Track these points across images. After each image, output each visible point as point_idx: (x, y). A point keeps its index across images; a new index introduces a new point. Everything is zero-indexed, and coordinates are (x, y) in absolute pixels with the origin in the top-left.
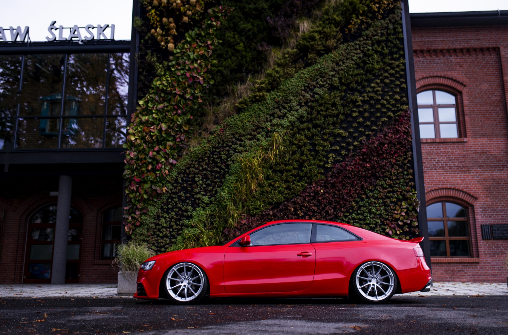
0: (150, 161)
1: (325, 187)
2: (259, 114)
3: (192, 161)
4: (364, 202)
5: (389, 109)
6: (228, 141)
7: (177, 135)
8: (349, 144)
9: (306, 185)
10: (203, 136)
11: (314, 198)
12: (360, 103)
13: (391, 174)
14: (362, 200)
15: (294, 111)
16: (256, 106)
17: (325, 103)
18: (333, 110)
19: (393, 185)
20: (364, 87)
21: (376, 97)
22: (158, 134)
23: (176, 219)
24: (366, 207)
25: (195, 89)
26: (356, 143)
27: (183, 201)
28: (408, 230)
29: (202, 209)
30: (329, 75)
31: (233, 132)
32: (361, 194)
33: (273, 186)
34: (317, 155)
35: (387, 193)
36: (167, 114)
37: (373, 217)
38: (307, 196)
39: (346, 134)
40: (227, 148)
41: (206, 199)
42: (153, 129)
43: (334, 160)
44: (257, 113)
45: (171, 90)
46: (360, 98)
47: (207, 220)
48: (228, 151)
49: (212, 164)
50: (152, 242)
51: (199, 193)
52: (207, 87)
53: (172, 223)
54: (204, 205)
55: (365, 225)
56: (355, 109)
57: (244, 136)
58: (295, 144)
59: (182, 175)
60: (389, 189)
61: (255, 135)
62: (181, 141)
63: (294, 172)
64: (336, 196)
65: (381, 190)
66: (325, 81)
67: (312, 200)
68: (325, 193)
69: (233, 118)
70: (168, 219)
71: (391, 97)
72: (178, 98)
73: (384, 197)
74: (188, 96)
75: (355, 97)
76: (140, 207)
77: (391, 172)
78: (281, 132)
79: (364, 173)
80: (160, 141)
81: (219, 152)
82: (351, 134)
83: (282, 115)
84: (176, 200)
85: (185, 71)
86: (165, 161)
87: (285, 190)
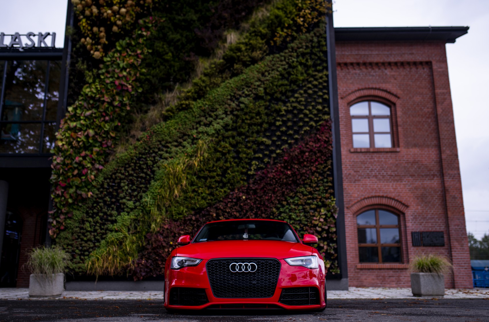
0: (76, 166)
1: (247, 193)
2: (185, 122)
3: (119, 167)
4: (285, 208)
5: (311, 119)
6: (154, 148)
7: (104, 140)
8: (272, 152)
9: (229, 191)
10: (129, 142)
11: (236, 204)
12: (283, 112)
13: (311, 182)
14: (283, 206)
15: (220, 119)
16: (182, 114)
18: (257, 119)
19: (313, 192)
20: (288, 97)
21: (299, 107)
22: (85, 140)
23: (101, 224)
24: (286, 213)
25: (123, 97)
26: (278, 151)
27: (109, 206)
28: (325, 235)
29: (126, 214)
30: (255, 85)
31: (160, 139)
32: (282, 200)
33: (197, 192)
34: (240, 162)
35: (307, 200)
36: (95, 120)
37: (293, 223)
38: (229, 202)
39: (269, 142)
40: (154, 155)
41: (131, 204)
42: (81, 135)
43: (258, 168)
44: (183, 121)
45: (100, 98)
46: (285, 108)
47: (131, 225)
48: (154, 157)
49: (138, 170)
50: (76, 246)
51: (124, 198)
52: (135, 95)
53: (97, 228)
54: (129, 210)
56: (278, 118)
57: (170, 143)
58: (219, 151)
59: (108, 180)
60: (309, 196)
61: (181, 143)
62: (108, 147)
63: (217, 178)
64: (257, 202)
65: (301, 197)
66: (251, 91)
67: (234, 206)
68: (246, 199)
69: (160, 125)
70: (93, 223)
71: (314, 107)
72: (106, 105)
73: (304, 204)
74: (116, 103)
75: (279, 106)
76: (65, 211)
77: (311, 180)
78: (206, 139)
79: (285, 181)
80: (87, 147)
81: (145, 158)
82: (274, 142)
83: (208, 123)
84: (102, 204)
85: (114, 79)
86: (91, 167)
87: (208, 196)
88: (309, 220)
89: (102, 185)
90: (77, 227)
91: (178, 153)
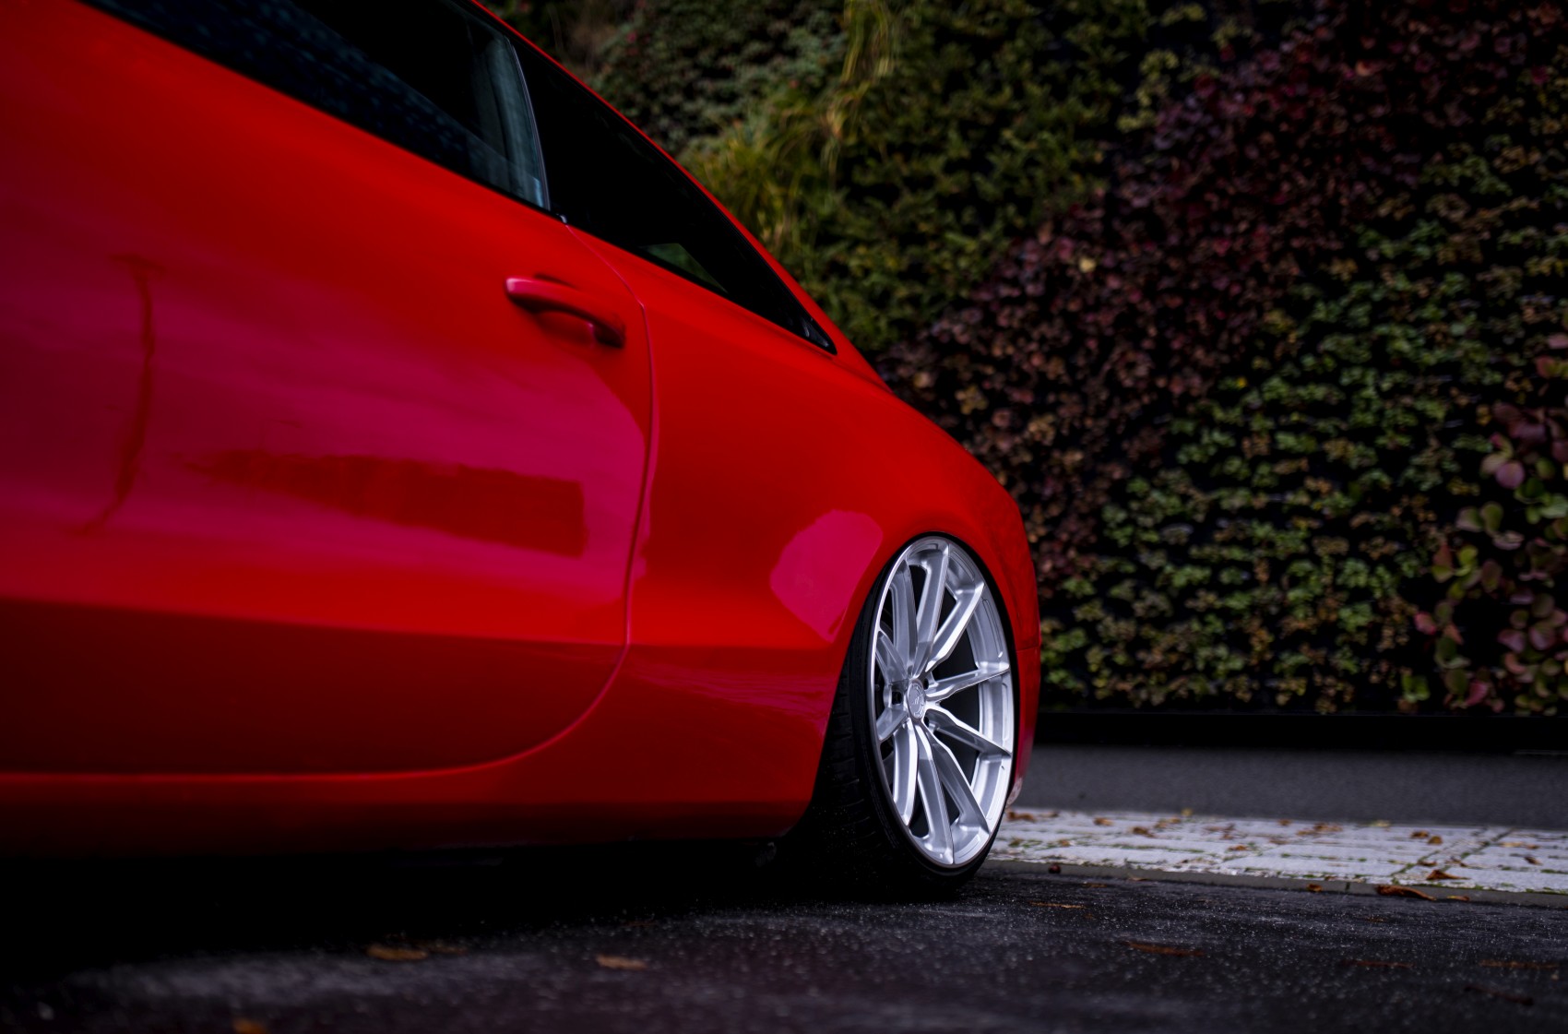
1: (1107, 240)
4: (1344, 301)
6: (666, 89)
9: (1006, 243)
11: (1044, 315)
13: (1533, 109)
14: (1334, 289)
19: (1544, 172)
24: (1356, 331)
31: (689, 41)
32: (1328, 256)
33: (844, 270)
34: (1072, 72)
35: (1496, 232)
37: (1397, 391)
38: (1008, 301)
40: (664, 122)
43: (1174, 86)
55: (1341, 443)
58: (961, 37)
60: (1521, 202)
61: (781, 37)
63: (949, 185)
64: (1165, 285)
65: (1457, 216)
67: (1034, 321)
68: (1100, 272)
73: (1477, 256)
77: (1530, 94)
79: (1340, 128)
87: (897, 283)
88: (1515, 360)
91: (766, 89)
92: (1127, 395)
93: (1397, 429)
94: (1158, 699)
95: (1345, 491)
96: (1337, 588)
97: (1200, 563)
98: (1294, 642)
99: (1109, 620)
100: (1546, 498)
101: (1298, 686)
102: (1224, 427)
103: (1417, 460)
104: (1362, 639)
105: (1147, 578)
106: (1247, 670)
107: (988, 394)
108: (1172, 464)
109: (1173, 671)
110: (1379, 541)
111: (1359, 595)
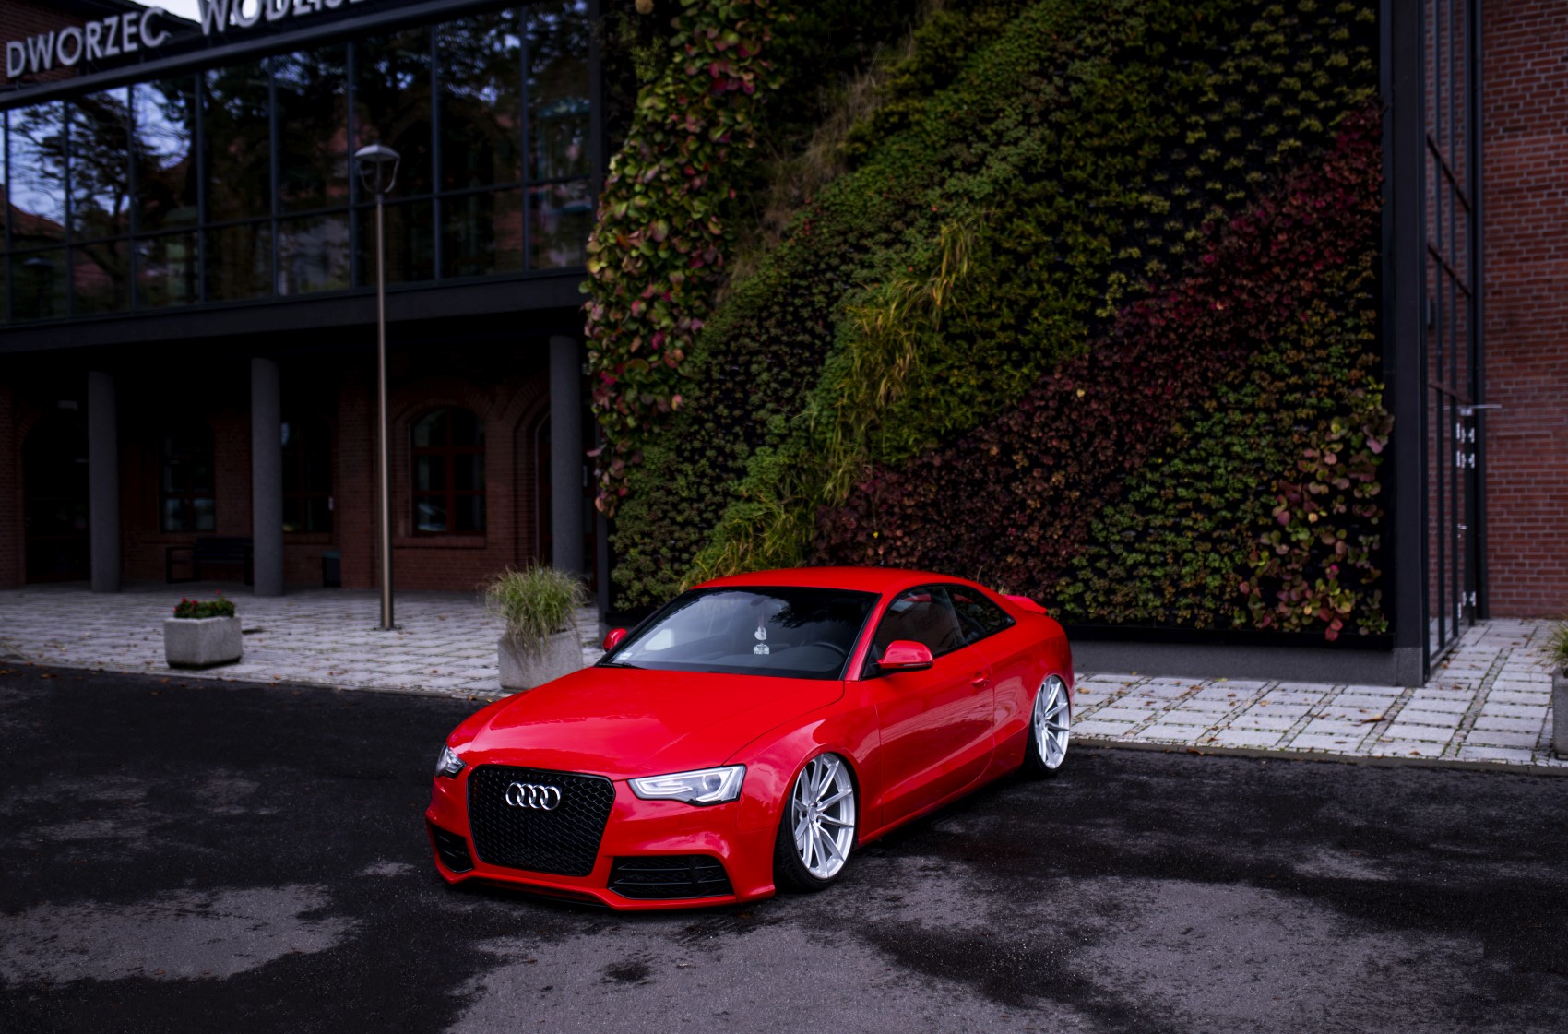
0: (633, 327)
1: (1091, 380)
2: (905, 167)
3: (744, 317)
4: (1211, 422)
5: (1308, 108)
6: (829, 254)
7: (694, 248)
8: (1172, 237)
9: (1037, 374)
10: (763, 244)
12: (1211, 96)
13: (1301, 331)
14: (1206, 416)
15: (1008, 143)
16: (894, 145)
17: (1101, 110)
18: (1122, 132)
19: (1305, 365)
20: (1226, 39)
21: (1265, 67)
22: (648, 252)
23: (712, 479)
24: (1216, 438)
25: (734, 111)
26: (1190, 235)
27: (728, 429)
28: (1343, 509)
29: (770, 450)
30: (1116, 12)
31: (840, 227)
32: (1203, 398)
33: (946, 381)
34: (1070, 280)
35: (1282, 393)
36: (669, 191)
37: (1235, 470)
38: (1039, 408)
39: (1162, 205)
40: (829, 275)
41: (777, 422)
42: (638, 237)
43: (1126, 294)
44: (898, 164)
45: (675, 124)
46: (1216, 78)
47: (782, 480)
48: (830, 282)
49: (791, 323)
50: (661, 537)
51: (762, 405)
52: (766, 101)
53: (704, 490)
54: (776, 440)
55: (1208, 495)
56: (1194, 119)
57: (871, 235)
58: (1007, 252)
59: (721, 358)
60: (1293, 380)
61: (900, 232)
62: (707, 266)
63: (1002, 337)
64: (1121, 408)
65: (1264, 384)
66: (1103, 33)
67: (1054, 419)
68: (1087, 399)
69: (838, 184)
70: (692, 478)
71: (1318, 61)
72: (692, 145)
73: (1274, 405)
74: (717, 135)
75: (1195, 77)
76: (624, 450)
77: (1300, 325)
78: (968, 215)
79: (1209, 333)
80: (656, 271)
81: (808, 288)
82: (1179, 202)
83: (974, 160)
84: (709, 425)
85: (707, 60)
86: (673, 325)
87: (977, 392)
89: (708, 372)
90: (658, 489)
91: (892, 264)
92: (1102, 464)
93: (1236, 490)
94: (1120, 620)
95: (1210, 520)
96: (1205, 567)
97: (1140, 551)
98: (1185, 593)
99: (1095, 579)
100: (1300, 529)
101: (1187, 614)
102: (1152, 483)
103: (1242, 507)
104: (1217, 592)
105: (1114, 558)
106: (1163, 605)
107: (1028, 457)
108: (1126, 500)
109: (1128, 605)
110: (1225, 545)
111: (1216, 571)
